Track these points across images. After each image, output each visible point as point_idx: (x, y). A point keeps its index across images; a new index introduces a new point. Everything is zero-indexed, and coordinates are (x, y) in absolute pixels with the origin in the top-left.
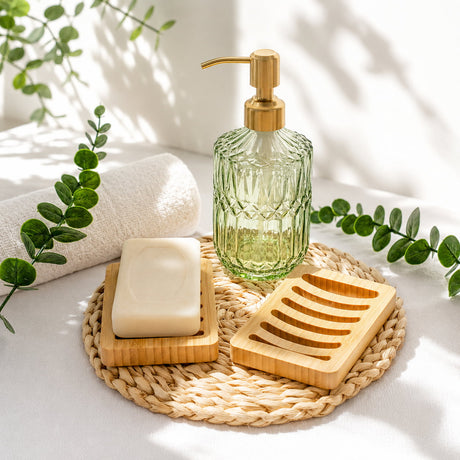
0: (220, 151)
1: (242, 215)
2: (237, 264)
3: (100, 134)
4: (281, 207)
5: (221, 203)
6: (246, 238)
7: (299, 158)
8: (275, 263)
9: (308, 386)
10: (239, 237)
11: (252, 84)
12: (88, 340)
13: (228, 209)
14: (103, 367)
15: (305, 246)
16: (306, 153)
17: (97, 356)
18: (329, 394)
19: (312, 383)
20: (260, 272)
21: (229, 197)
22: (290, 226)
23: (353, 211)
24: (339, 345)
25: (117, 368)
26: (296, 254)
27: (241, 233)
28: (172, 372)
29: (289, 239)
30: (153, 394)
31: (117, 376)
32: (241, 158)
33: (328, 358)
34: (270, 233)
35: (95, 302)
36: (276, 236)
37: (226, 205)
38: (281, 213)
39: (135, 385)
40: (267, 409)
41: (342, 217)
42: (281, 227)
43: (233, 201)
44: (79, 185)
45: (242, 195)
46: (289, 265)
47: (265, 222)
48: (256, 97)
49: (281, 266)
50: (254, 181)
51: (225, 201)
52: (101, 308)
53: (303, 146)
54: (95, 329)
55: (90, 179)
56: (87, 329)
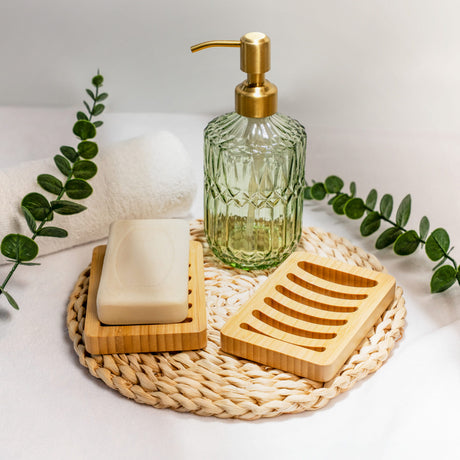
0: (210, 137)
1: (233, 202)
2: (227, 253)
3: (97, 104)
4: (273, 195)
5: (211, 190)
6: (237, 225)
7: (291, 145)
8: (266, 252)
9: (301, 378)
10: (229, 225)
11: (243, 69)
12: (73, 326)
13: (219, 196)
14: (87, 355)
15: (298, 234)
16: (299, 140)
17: (81, 342)
18: (323, 387)
19: (305, 375)
20: (252, 262)
21: (219, 183)
22: (282, 213)
23: (346, 190)
24: (334, 335)
25: (102, 356)
26: (289, 243)
27: (232, 220)
28: (158, 361)
29: (281, 227)
30: (139, 384)
31: (102, 364)
32: (231, 144)
33: (323, 349)
34: (261, 220)
35: (82, 286)
36: (268, 224)
37: (216, 192)
38: (272, 201)
39: (121, 374)
40: (257, 402)
41: (334, 195)
42: (272, 215)
43: (223, 189)
44: (77, 155)
45: (232, 183)
46: (281, 254)
47: (256, 210)
48: (248, 81)
49: (272, 256)
50: (245, 168)
51: (215, 188)
52: (86, 292)
53: (296, 132)
54: (80, 314)
55: (88, 149)
56: (72, 315)
